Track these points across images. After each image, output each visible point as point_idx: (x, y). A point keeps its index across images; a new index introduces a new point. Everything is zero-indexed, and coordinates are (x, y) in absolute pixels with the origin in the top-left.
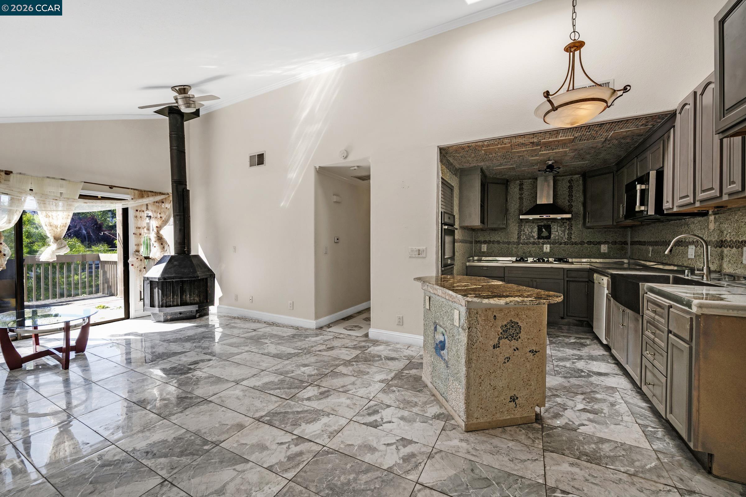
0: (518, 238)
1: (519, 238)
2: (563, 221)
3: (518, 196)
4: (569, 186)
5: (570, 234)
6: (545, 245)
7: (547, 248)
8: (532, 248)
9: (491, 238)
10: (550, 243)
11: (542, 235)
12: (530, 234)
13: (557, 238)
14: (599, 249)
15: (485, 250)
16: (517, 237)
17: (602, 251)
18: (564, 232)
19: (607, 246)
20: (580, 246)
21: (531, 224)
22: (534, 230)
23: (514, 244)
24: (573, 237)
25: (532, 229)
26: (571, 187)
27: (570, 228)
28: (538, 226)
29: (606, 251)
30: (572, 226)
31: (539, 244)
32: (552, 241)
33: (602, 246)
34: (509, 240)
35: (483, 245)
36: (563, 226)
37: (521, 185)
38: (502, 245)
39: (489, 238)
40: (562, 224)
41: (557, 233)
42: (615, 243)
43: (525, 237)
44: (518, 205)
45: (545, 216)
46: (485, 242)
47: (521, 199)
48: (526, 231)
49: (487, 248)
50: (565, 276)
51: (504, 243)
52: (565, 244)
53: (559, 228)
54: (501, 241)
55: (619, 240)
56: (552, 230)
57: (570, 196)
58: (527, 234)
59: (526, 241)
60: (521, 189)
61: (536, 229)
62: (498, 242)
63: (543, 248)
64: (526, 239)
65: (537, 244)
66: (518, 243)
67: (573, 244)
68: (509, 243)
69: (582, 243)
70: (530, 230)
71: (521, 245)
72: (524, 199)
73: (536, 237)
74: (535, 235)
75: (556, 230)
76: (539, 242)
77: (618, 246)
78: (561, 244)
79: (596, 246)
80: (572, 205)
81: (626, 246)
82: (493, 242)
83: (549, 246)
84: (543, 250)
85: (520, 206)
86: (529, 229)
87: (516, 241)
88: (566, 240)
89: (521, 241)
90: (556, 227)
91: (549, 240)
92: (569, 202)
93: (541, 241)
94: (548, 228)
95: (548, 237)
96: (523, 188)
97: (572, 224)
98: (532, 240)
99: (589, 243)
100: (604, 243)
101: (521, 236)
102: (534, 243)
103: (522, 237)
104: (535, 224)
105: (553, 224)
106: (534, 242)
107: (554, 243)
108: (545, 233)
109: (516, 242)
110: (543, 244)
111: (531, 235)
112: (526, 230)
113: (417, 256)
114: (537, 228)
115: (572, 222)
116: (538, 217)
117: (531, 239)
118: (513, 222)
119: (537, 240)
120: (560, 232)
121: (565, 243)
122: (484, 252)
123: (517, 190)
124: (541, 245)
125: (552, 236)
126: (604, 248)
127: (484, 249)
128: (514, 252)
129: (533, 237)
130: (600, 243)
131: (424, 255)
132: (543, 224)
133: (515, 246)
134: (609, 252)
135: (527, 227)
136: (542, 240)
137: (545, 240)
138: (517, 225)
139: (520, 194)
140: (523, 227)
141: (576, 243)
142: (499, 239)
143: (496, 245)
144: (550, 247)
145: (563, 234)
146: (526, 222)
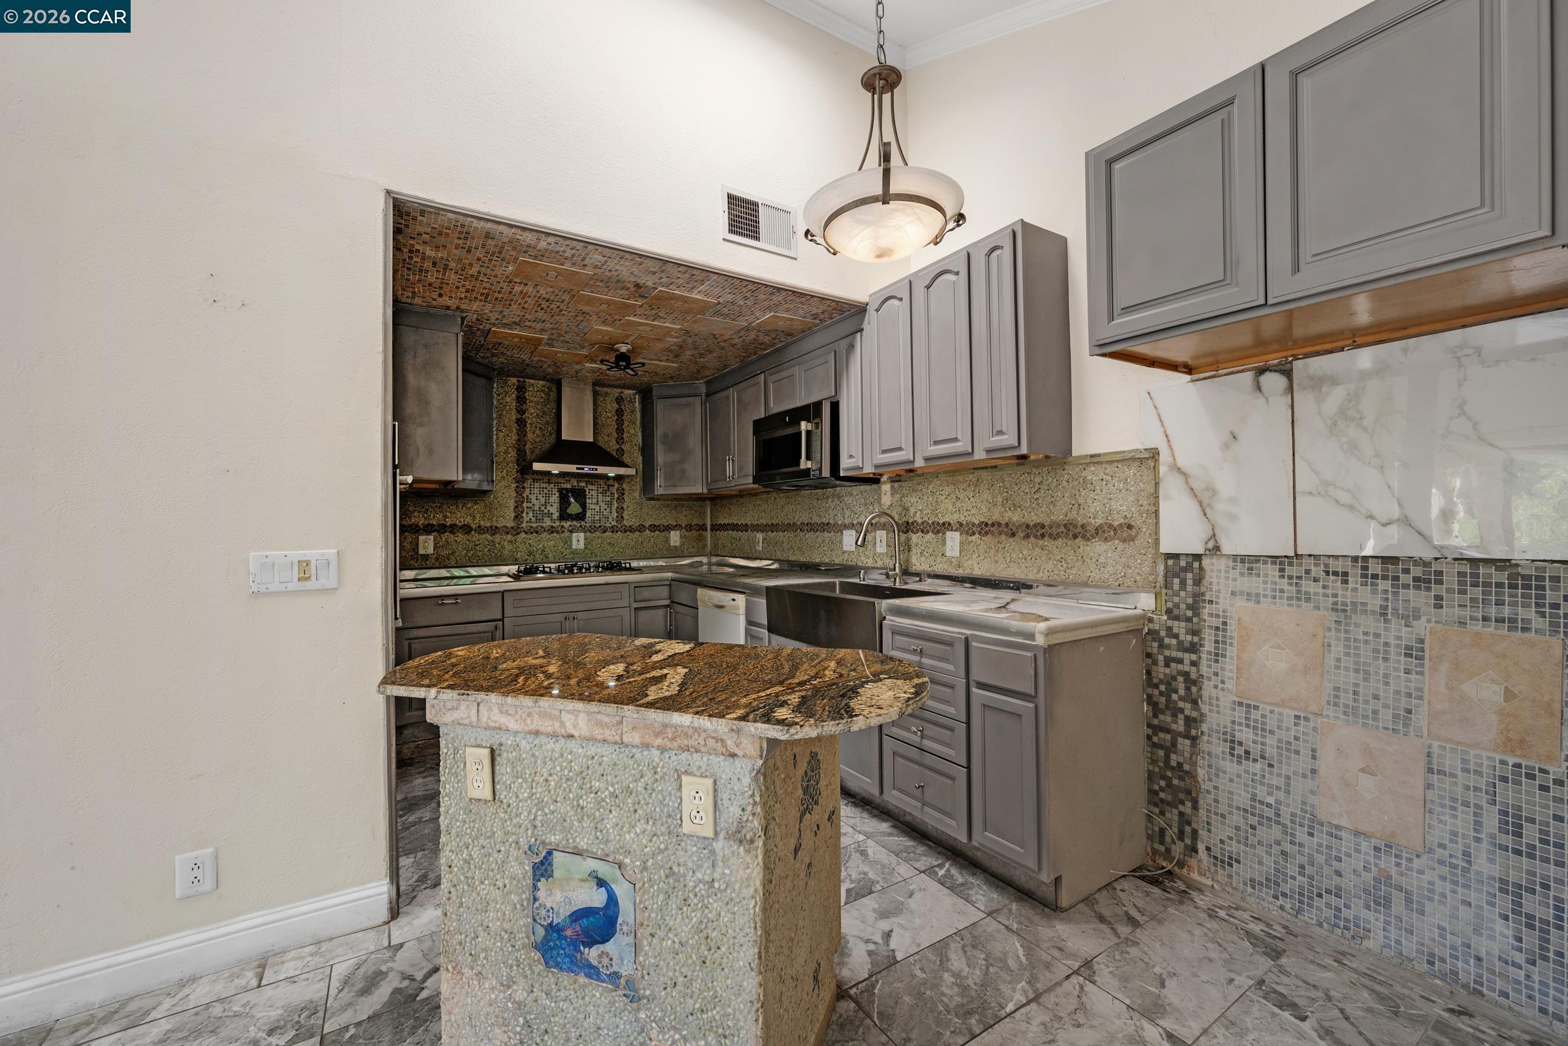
0: (516, 517)
1: (518, 517)
2: (608, 483)
3: (514, 416)
4: (617, 411)
5: (620, 510)
6: (574, 535)
7: (578, 541)
8: (548, 542)
9: (446, 517)
10: (584, 530)
11: (569, 511)
12: (543, 508)
13: (597, 518)
14: (667, 540)
15: (431, 551)
16: (513, 515)
17: (672, 544)
18: (610, 504)
19: (678, 533)
20: (637, 533)
21: (544, 485)
22: (552, 500)
23: (507, 533)
24: (626, 517)
25: (548, 496)
26: (619, 413)
27: (621, 499)
28: (560, 491)
29: (678, 544)
30: (623, 494)
31: (563, 532)
32: (588, 525)
33: (672, 533)
34: (495, 524)
35: (422, 538)
36: (608, 493)
37: (521, 389)
38: (475, 536)
39: (439, 516)
40: (606, 488)
41: (597, 508)
42: (689, 527)
43: (531, 515)
44: (515, 437)
45: (586, 469)
46: (428, 529)
47: (521, 423)
48: (534, 501)
49: (435, 544)
50: (632, 600)
51: (480, 530)
52: (613, 532)
53: (600, 496)
54: (474, 527)
55: (695, 522)
56: (588, 501)
57: (620, 430)
58: (536, 508)
59: (534, 525)
60: (521, 400)
61: (555, 498)
62: (467, 529)
63: (571, 540)
64: (533, 519)
65: (558, 532)
66: (516, 531)
67: (626, 532)
68: (494, 530)
69: (641, 529)
70: (543, 500)
71: (523, 535)
72: (528, 426)
73: (556, 515)
74: (554, 510)
75: (595, 501)
76: (563, 527)
77: (694, 533)
78: (605, 532)
79: (663, 534)
80: (623, 450)
81: (704, 533)
82: (453, 529)
83: (582, 535)
84: (571, 545)
85: (519, 440)
86: (540, 497)
87: (511, 524)
88: (614, 523)
89: (523, 525)
90: (594, 493)
91: (583, 523)
92: (618, 443)
93: (567, 524)
94: (580, 495)
95: (581, 517)
96: (525, 397)
97: (623, 489)
98: (547, 523)
99: (653, 528)
100: (677, 527)
101: (522, 512)
102: (552, 530)
103: (524, 515)
104: (552, 486)
105: (590, 487)
106: (552, 527)
107: (592, 530)
108: (575, 508)
109: (512, 528)
110: (571, 532)
111: (546, 511)
112: (533, 497)
113: (295, 585)
114: (557, 494)
115: (624, 486)
116: (571, 468)
117: (545, 519)
118: (503, 478)
119: (557, 523)
120: (604, 506)
121: (614, 530)
122: (426, 557)
123: (511, 399)
124: (567, 534)
125: (588, 514)
126: (675, 538)
127: (425, 548)
128: (506, 552)
129: (550, 515)
130: (668, 528)
131: (328, 580)
132: (569, 486)
133: (509, 537)
134: (682, 544)
135: (536, 491)
136: (569, 523)
137: (575, 523)
138: (514, 485)
139: (518, 412)
140: (527, 491)
141: (631, 530)
142: (468, 520)
143: (460, 537)
144: (585, 539)
145: (608, 510)
146: (534, 480)
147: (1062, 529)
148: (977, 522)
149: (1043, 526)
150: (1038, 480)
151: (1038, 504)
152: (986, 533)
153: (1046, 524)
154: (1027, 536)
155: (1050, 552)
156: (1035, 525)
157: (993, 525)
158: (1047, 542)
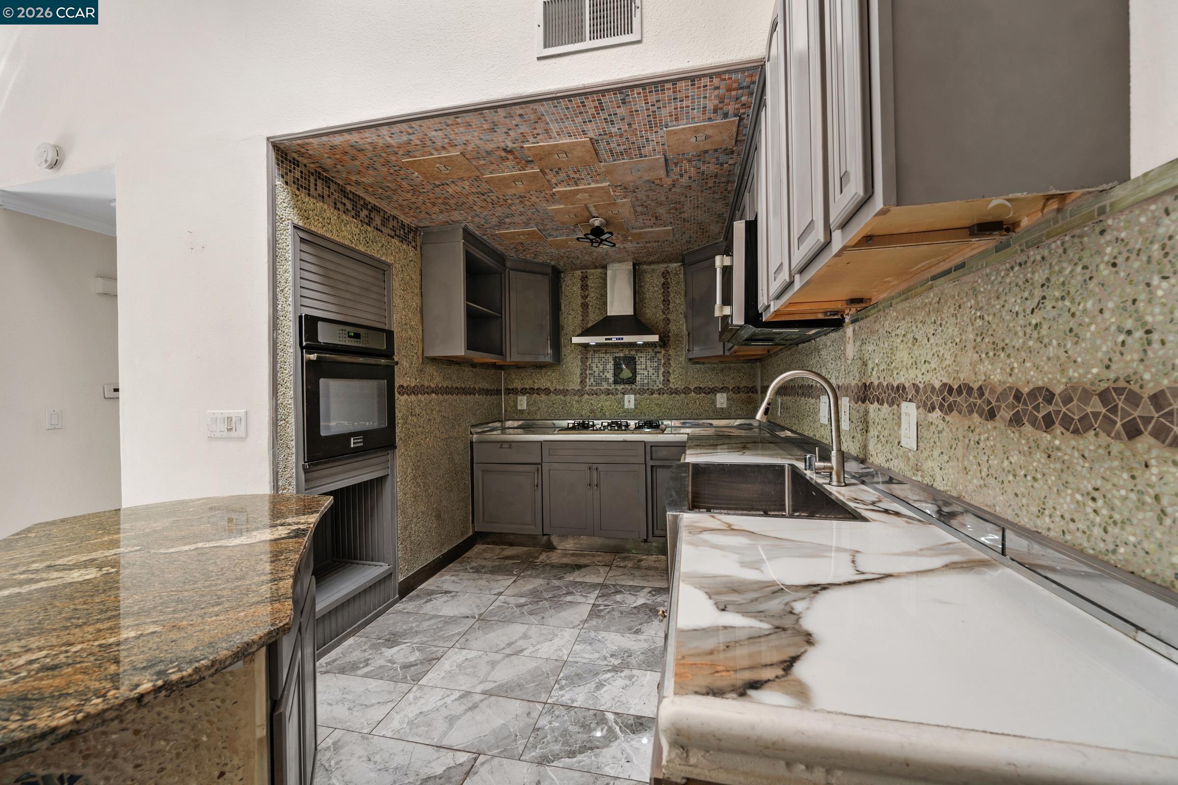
0: (581, 382)
1: (583, 382)
2: (656, 350)
3: (580, 301)
4: (664, 284)
5: (667, 374)
6: (626, 396)
7: (630, 401)
8: (606, 402)
9: (534, 382)
10: (634, 392)
11: (621, 376)
12: (601, 374)
13: (646, 381)
14: (714, 402)
15: (525, 407)
16: (579, 380)
17: (718, 406)
18: (657, 369)
19: (725, 395)
20: (683, 395)
21: (603, 355)
22: (608, 367)
23: (575, 395)
24: (672, 380)
25: (605, 364)
26: (666, 286)
27: (667, 364)
28: (615, 359)
29: (725, 406)
30: (669, 360)
31: (617, 394)
32: (638, 388)
33: (719, 395)
34: (566, 387)
35: (519, 398)
36: (656, 359)
37: (584, 278)
38: (553, 397)
39: (530, 382)
40: (653, 355)
41: (646, 373)
42: (737, 390)
43: (592, 380)
44: (580, 318)
45: (614, 339)
46: (524, 391)
47: (585, 306)
48: (595, 369)
49: (528, 402)
50: (648, 458)
51: (557, 392)
52: (659, 394)
53: (649, 362)
54: (552, 389)
55: (744, 384)
56: (638, 367)
57: (666, 302)
58: (596, 374)
59: (595, 388)
60: (584, 287)
61: (610, 366)
62: (547, 391)
63: (624, 401)
64: (594, 383)
65: (613, 394)
66: (581, 393)
67: (672, 394)
68: (565, 392)
69: (686, 391)
70: (601, 367)
71: (586, 396)
72: (590, 307)
73: (611, 380)
74: (610, 375)
75: (644, 367)
76: (617, 389)
77: (743, 396)
78: (652, 394)
79: (709, 396)
80: (668, 320)
81: (754, 395)
82: (538, 391)
83: (632, 396)
84: (624, 405)
85: (583, 320)
86: (599, 365)
87: (578, 387)
88: (661, 386)
89: (587, 388)
90: (643, 360)
91: (634, 386)
92: (664, 313)
93: (620, 387)
94: (631, 362)
95: (632, 381)
96: (587, 285)
97: (669, 355)
98: (605, 386)
99: (698, 390)
100: (723, 390)
101: (586, 378)
102: (608, 393)
103: (587, 380)
104: (608, 355)
105: (640, 354)
106: (608, 390)
107: (641, 392)
108: (626, 373)
109: (578, 390)
110: (624, 394)
111: (604, 376)
112: (594, 365)
113: (225, 434)
114: (613, 362)
115: (670, 352)
116: (601, 339)
117: (603, 383)
118: (572, 351)
119: (613, 386)
120: (651, 371)
121: (660, 392)
122: (522, 411)
123: (577, 288)
124: (620, 396)
125: (638, 378)
126: (721, 400)
127: (521, 405)
128: (574, 410)
129: (607, 379)
130: (714, 391)
131: (241, 432)
132: (622, 355)
133: (577, 397)
134: (729, 407)
135: (596, 360)
136: (622, 386)
137: (627, 386)
138: (580, 357)
139: (582, 298)
140: (590, 360)
141: (676, 392)
142: (549, 384)
143: (543, 397)
144: (635, 400)
145: (656, 374)
146: (594, 351)
147: (1096, 406)
148: (937, 385)
149: (1050, 397)
150: (1039, 277)
151: (1040, 340)
152: (951, 409)
153: (1058, 390)
154: (1016, 421)
155: (1067, 467)
156: (1035, 392)
157: (960, 391)
158: (1057, 438)
